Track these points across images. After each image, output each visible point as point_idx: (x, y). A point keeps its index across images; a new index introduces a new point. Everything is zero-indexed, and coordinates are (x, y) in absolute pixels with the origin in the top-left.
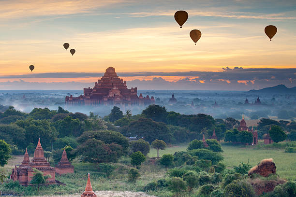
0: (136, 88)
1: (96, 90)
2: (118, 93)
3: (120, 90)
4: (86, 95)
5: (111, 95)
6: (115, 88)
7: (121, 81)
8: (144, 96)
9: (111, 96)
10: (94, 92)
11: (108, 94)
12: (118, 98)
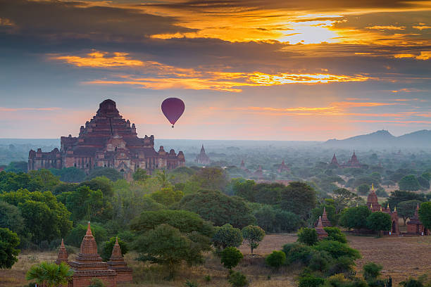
0: (152, 136)
1: (83, 141)
2: (123, 145)
3: (124, 140)
4: (66, 149)
5: (110, 148)
6: (117, 137)
7: (128, 125)
8: (167, 150)
9: (109, 150)
10: (79, 144)
11: (105, 146)
12: (122, 154)
